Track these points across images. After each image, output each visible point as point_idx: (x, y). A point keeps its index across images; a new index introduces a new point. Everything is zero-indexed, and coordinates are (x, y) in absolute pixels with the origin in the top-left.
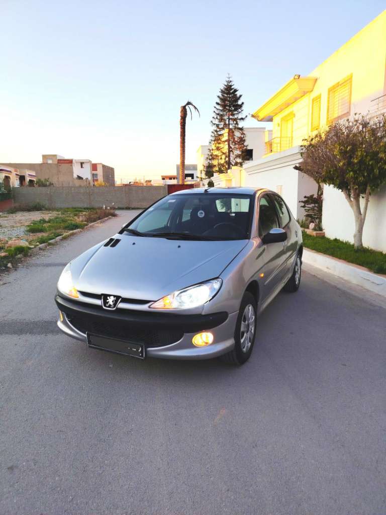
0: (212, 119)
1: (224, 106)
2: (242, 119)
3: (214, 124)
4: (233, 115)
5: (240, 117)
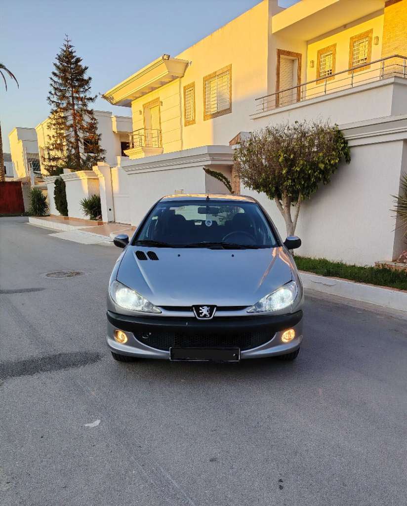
0: (49, 95)
1: (65, 79)
2: (91, 99)
3: (53, 102)
4: (77, 92)
5: (88, 97)
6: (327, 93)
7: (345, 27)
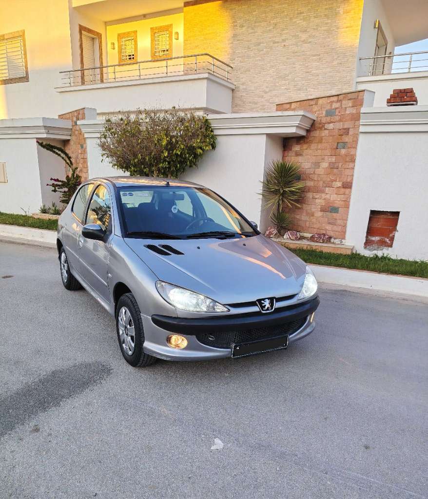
6: (142, 77)
7: (145, 16)
